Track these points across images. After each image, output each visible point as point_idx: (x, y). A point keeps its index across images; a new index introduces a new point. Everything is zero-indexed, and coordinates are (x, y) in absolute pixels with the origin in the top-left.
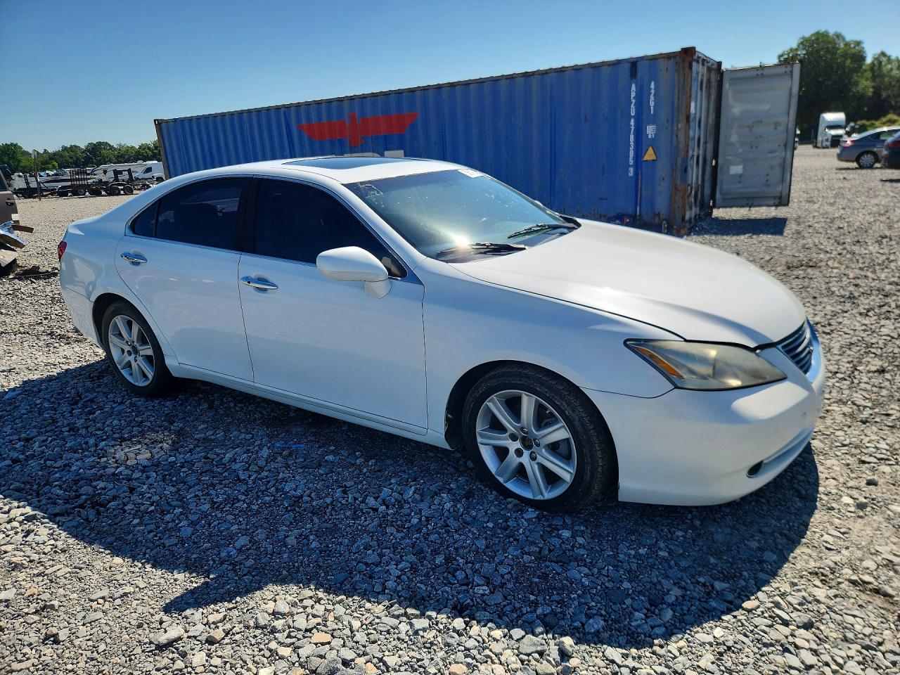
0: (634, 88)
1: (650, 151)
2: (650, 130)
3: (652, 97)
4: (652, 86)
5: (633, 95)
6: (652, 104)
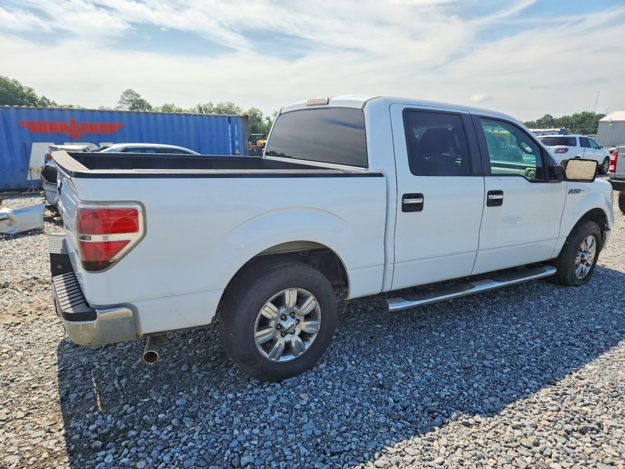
0: (230, 126)
1: (237, 150)
2: (237, 143)
3: (236, 132)
4: (236, 127)
5: (230, 129)
6: (236, 133)
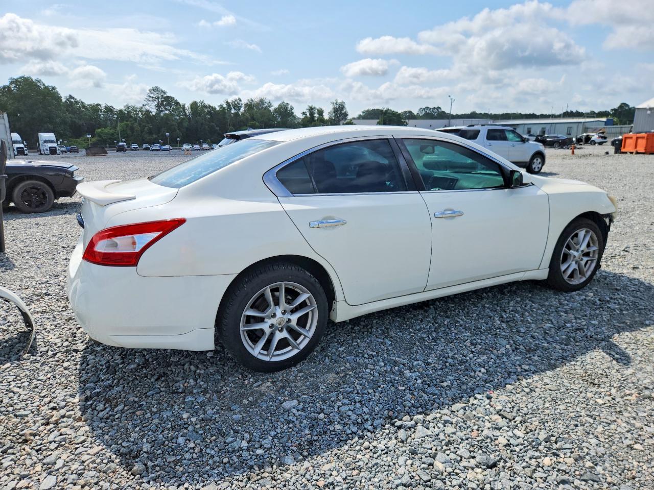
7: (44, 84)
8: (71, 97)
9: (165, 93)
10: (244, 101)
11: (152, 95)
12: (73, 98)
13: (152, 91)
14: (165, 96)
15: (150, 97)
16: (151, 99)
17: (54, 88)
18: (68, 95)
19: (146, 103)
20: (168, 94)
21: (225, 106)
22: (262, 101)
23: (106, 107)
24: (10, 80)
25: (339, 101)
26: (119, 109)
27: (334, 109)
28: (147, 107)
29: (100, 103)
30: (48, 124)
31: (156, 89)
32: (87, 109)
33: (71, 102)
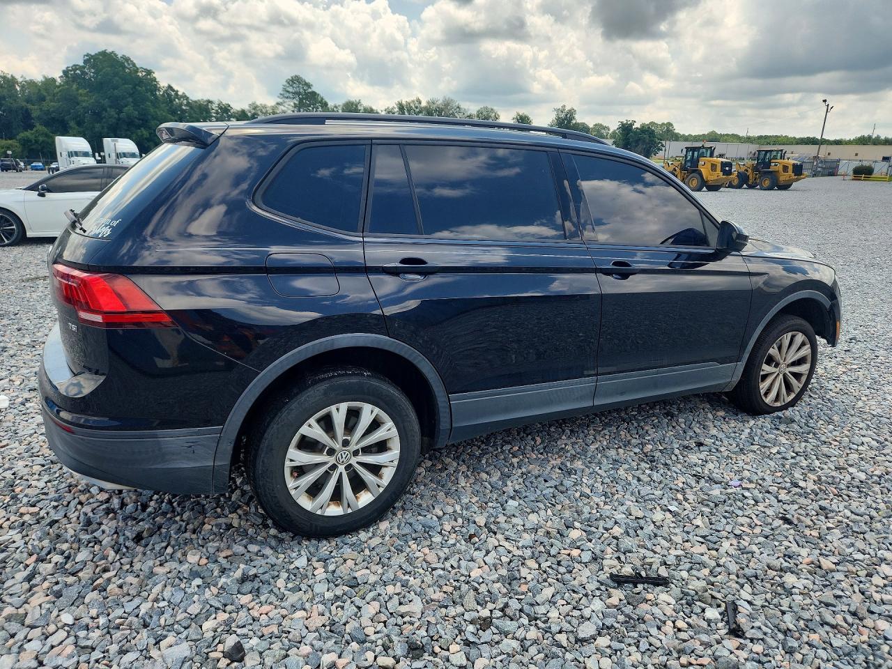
7: (134, 65)
8: (170, 87)
9: (309, 86)
10: (424, 104)
11: (290, 89)
12: (173, 90)
13: (291, 83)
14: (310, 90)
15: (288, 92)
16: (288, 94)
17: (149, 72)
18: (166, 85)
19: (281, 101)
20: (314, 89)
21: (396, 110)
22: (447, 104)
23: (219, 105)
24: (86, 58)
25: (567, 108)
26: (239, 109)
27: (558, 119)
28: (281, 108)
29: (211, 99)
30: (142, 129)
31: (296, 80)
32: (191, 108)
33: (169, 95)
